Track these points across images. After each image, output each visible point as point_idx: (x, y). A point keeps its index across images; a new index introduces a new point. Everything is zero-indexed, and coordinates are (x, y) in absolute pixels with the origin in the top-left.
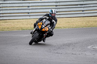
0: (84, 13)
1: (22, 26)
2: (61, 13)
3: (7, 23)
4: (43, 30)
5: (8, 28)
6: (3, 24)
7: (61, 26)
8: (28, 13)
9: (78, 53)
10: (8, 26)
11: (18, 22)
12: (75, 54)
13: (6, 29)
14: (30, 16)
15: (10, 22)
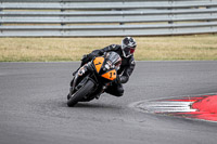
12: (100, 120)
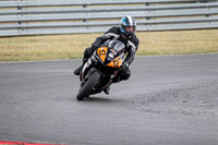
0: (210, 21)
1: (70, 49)
2: (158, 20)
3: (36, 44)
4: (111, 64)
5: (39, 55)
6: (29, 44)
7: (157, 49)
8: (84, 20)
9: (195, 110)
10: (38, 51)
11: (61, 41)
13: (34, 57)
14: (87, 26)
15: (44, 41)
